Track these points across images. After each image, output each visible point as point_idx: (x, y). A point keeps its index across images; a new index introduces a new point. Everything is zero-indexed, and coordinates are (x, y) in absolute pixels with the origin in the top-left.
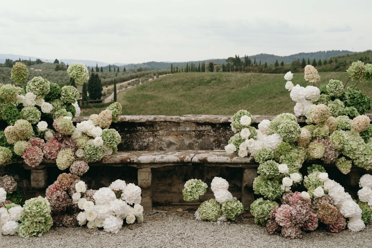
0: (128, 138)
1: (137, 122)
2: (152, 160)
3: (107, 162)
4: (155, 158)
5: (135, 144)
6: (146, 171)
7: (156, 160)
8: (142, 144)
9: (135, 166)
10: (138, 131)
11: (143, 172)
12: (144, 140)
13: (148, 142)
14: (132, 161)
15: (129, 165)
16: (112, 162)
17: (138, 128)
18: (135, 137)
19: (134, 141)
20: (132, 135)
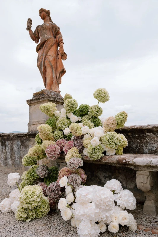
0: (138, 143)
1: (145, 128)
2: (148, 162)
3: (106, 161)
4: (152, 161)
5: (144, 148)
6: (144, 173)
7: (152, 163)
8: (151, 149)
9: (132, 167)
10: (147, 137)
11: (141, 174)
12: (153, 145)
13: (157, 147)
14: (128, 162)
15: (126, 166)
16: (110, 161)
17: (147, 134)
18: (145, 142)
19: (143, 145)
20: (142, 141)
